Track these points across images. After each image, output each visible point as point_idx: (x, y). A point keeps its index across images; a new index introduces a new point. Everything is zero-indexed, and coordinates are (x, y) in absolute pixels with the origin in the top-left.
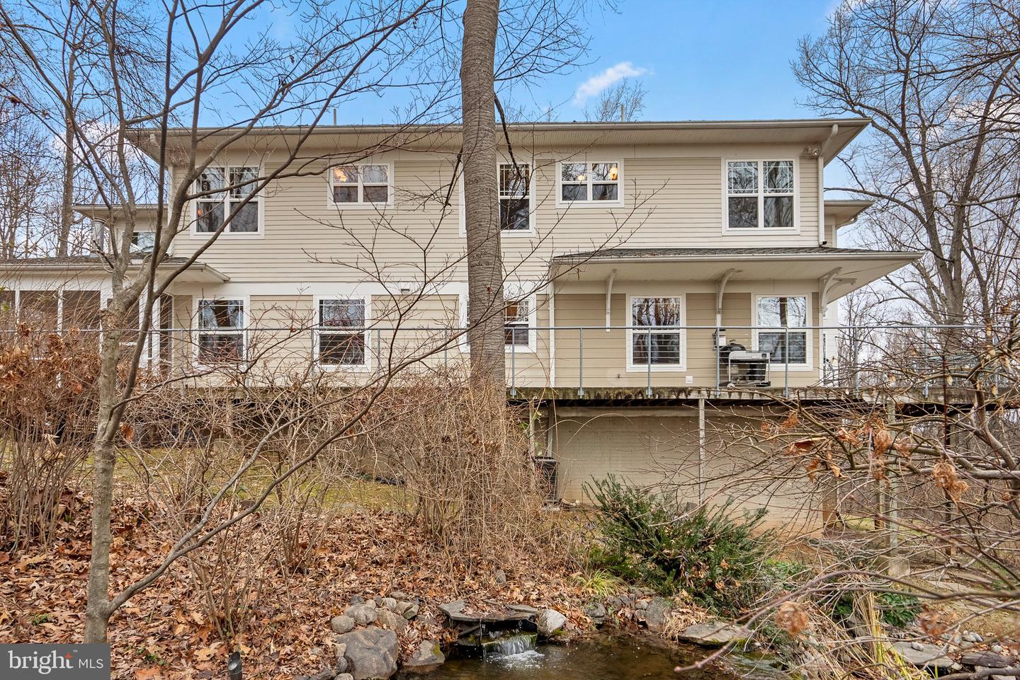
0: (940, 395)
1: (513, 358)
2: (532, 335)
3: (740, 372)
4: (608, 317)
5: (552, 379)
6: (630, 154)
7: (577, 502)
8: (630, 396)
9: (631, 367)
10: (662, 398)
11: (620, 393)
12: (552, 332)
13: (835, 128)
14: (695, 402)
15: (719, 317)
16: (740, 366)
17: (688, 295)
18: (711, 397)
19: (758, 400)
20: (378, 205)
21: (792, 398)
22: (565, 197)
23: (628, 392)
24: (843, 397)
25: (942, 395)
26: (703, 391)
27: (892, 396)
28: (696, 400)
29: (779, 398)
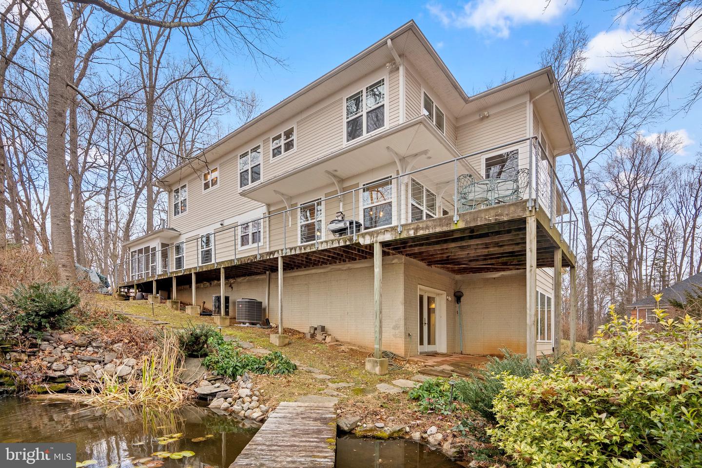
6: (299, 118)
12: (268, 232)
13: (389, 43)
15: (341, 204)
17: (326, 194)
18: (283, 255)
19: (306, 253)
20: (215, 187)
21: (320, 248)
22: (274, 156)
23: (252, 258)
24: (348, 243)
25: (413, 229)
26: (280, 252)
27: (377, 237)
28: (277, 258)
29: (314, 250)
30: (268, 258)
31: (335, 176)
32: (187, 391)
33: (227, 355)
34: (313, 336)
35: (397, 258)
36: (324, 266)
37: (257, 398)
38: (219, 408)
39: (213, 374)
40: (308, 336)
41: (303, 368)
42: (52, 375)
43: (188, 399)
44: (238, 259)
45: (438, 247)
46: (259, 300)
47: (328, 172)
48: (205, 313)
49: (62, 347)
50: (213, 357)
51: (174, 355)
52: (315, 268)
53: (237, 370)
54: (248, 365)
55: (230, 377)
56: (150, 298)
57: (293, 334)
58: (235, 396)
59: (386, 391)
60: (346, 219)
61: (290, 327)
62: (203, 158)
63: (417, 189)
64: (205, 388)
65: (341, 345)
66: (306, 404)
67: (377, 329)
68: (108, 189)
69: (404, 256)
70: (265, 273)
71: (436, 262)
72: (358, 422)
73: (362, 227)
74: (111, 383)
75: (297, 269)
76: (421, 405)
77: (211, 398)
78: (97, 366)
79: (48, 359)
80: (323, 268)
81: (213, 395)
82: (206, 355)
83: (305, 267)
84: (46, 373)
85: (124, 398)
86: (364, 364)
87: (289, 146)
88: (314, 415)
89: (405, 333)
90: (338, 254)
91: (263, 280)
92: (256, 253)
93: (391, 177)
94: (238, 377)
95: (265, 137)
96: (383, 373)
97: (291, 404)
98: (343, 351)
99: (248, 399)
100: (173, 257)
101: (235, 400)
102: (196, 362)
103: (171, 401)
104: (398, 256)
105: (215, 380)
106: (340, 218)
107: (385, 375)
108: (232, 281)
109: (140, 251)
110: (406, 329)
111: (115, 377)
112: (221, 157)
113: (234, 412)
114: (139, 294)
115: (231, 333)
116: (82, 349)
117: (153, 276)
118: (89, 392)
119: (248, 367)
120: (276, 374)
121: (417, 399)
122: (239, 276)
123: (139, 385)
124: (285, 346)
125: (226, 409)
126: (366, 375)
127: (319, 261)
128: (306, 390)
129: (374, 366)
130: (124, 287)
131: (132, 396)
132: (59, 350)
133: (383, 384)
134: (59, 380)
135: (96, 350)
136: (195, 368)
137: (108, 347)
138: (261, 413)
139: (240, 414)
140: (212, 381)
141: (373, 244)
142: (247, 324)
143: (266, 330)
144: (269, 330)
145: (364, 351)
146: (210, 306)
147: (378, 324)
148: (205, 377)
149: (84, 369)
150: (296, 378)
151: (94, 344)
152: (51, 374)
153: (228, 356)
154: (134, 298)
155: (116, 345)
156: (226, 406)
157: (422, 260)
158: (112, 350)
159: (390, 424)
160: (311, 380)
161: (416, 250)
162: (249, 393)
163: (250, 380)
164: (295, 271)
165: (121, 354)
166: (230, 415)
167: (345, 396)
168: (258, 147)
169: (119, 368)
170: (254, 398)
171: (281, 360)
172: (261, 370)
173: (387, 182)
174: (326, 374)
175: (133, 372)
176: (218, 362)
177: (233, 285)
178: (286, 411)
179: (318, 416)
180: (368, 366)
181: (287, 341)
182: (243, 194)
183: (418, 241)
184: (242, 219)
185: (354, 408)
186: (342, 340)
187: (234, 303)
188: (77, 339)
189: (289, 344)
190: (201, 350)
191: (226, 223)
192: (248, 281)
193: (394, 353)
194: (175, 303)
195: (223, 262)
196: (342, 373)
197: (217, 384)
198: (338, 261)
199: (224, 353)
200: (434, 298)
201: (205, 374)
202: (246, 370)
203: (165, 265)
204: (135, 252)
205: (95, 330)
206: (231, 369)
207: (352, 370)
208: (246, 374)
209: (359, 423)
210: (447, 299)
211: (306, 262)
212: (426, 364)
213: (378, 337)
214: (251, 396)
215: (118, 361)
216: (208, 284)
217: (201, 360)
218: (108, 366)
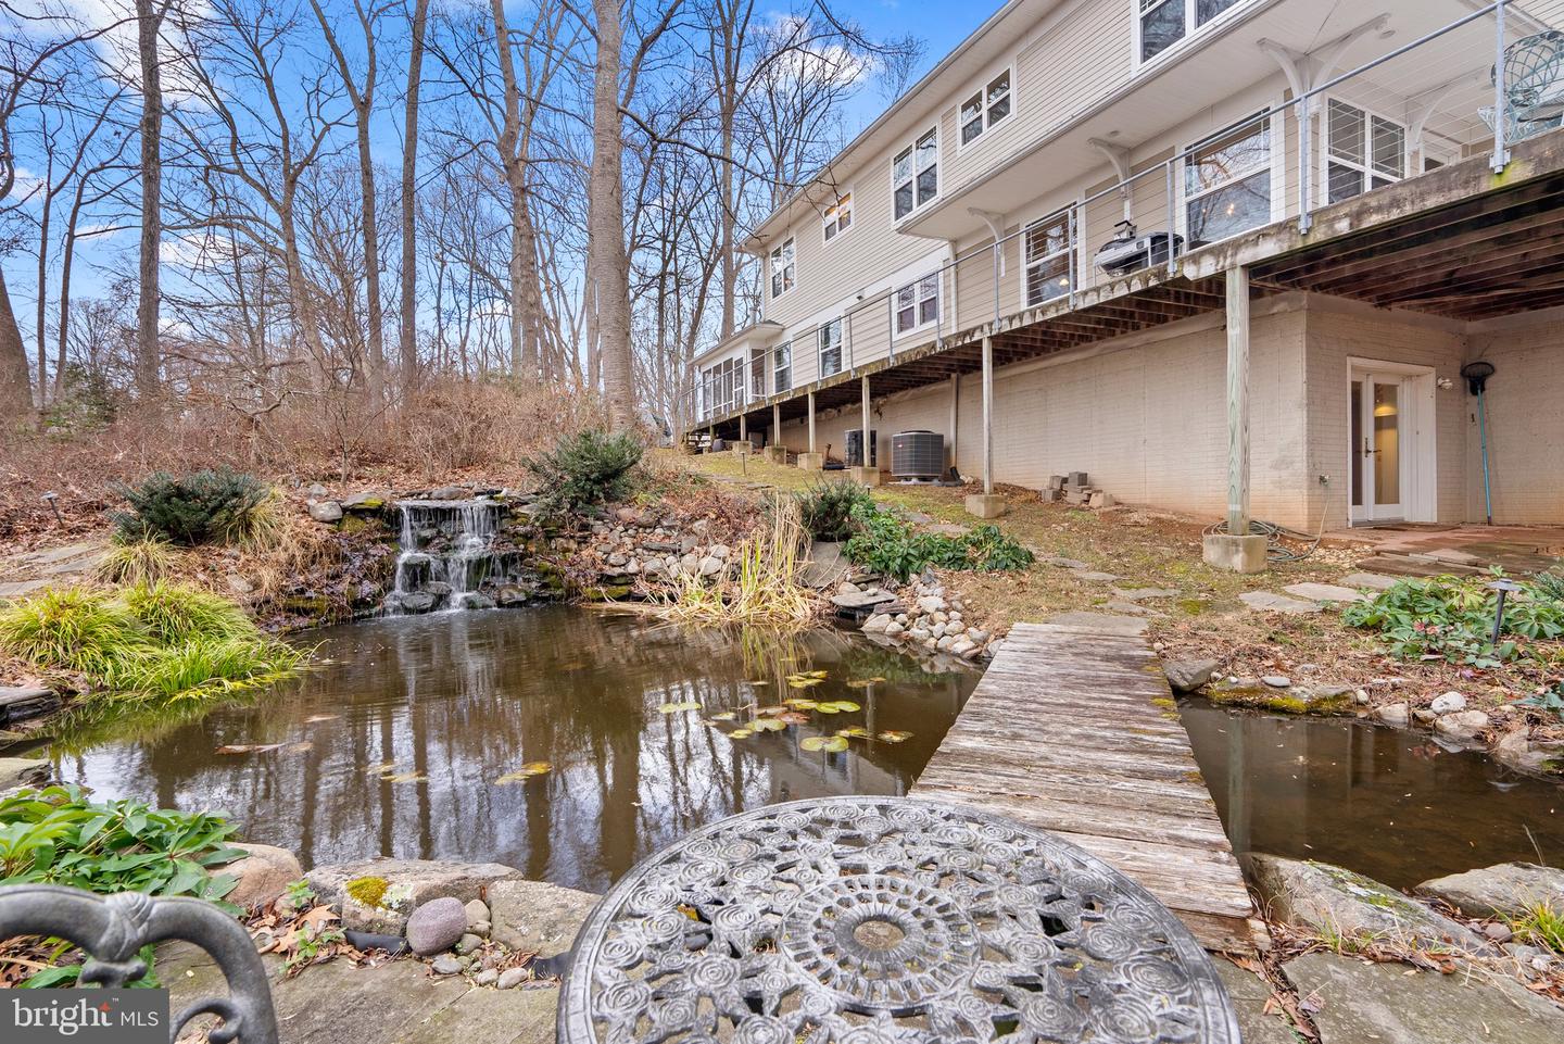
0: (1338, 220)
2: (941, 306)
4: (1002, 259)
6: (1022, 46)
12: (953, 297)
15: (1127, 204)
18: (994, 333)
19: (1045, 322)
20: (846, 230)
21: (1081, 306)
22: (965, 141)
23: (924, 349)
24: (1153, 283)
25: (1346, 215)
26: (986, 328)
27: (1234, 255)
28: (980, 341)
29: (1066, 311)
30: (960, 343)
31: (1111, 146)
32: (818, 602)
33: (888, 535)
34: (1059, 495)
35: (1283, 300)
36: (1083, 345)
37: (959, 615)
38: (882, 633)
39: (862, 572)
40: (1048, 497)
41: (1045, 558)
42: (609, 573)
43: (820, 616)
44: (896, 357)
45: (1422, 251)
46: (937, 431)
47: (1095, 141)
48: (832, 465)
49: (621, 528)
50: (863, 540)
51: (793, 537)
52: (1061, 354)
53: (910, 563)
54: (930, 553)
55: (896, 575)
56: (736, 447)
57: (1012, 495)
58: (914, 610)
59: (1270, 608)
60: (1139, 235)
61: (1003, 482)
62: (828, 179)
63: (1345, 125)
64: (849, 596)
65: (1129, 511)
66: (1074, 629)
67: (1236, 468)
68: (663, 276)
69: (1305, 293)
70: (949, 376)
71: (1406, 295)
72: (1212, 670)
73: (1185, 245)
74: (694, 586)
75: (1019, 360)
76: (1392, 640)
77: (862, 614)
78: (671, 559)
79: (604, 548)
80: (1084, 349)
81: (868, 609)
82: (846, 537)
83: (1038, 355)
84: (601, 570)
85: (716, 611)
86: (1199, 550)
87: (998, 112)
88: (1102, 651)
89: (1310, 476)
90: (1123, 313)
91: (943, 392)
92: (934, 338)
93: (1268, 109)
94: (913, 576)
95: (945, 109)
96: (1254, 568)
97: (1037, 626)
98: (1136, 524)
99: (941, 616)
100: (772, 370)
101: (912, 618)
102: (831, 550)
103: (792, 618)
104: (1292, 293)
105: (866, 583)
106: (1125, 236)
107: (1261, 573)
108: (880, 401)
109: (717, 369)
110: (1313, 466)
111: (698, 576)
112: (856, 172)
113: (912, 639)
114: (718, 442)
115: (884, 497)
116: (648, 531)
117: (740, 408)
118: (661, 599)
119: (931, 558)
120: (991, 570)
121: (1374, 627)
122: (894, 390)
123: (736, 590)
124: (998, 517)
125: (896, 636)
126: (1208, 572)
127: (1072, 336)
128: (1065, 602)
129: (1227, 554)
130: (693, 434)
131: (726, 608)
132: (616, 533)
133: (1257, 593)
134: (618, 581)
135: (668, 532)
136: (829, 560)
137: (685, 528)
138: (972, 644)
139: (927, 645)
140: (863, 583)
141: (1224, 274)
142: (914, 481)
143: (954, 489)
144: (960, 489)
145: (1191, 521)
146: (841, 451)
147: (1237, 455)
148: (849, 577)
149: (652, 564)
150: (1037, 578)
151: (665, 523)
152: (609, 571)
153: (890, 536)
154: (710, 450)
155: (696, 524)
156: (895, 629)
157: (1361, 294)
158: (691, 532)
159: (1308, 680)
160: (1071, 584)
161: (1348, 270)
162: (943, 605)
163: (939, 582)
164: (1014, 366)
165: (706, 538)
166: (904, 646)
167: (1163, 615)
168: (931, 133)
169: (704, 562)
170: (952, 614)
171: (1000, 542)
172: (959, 562)
173: (1256, 126)
174: (1102, 571)
175: (725, 568)
176: (873, 548)
177: (882, 409)
178: (1033, 639)
179: (1112, 653)
180: (1211, 553)
181: (1002, 507)
182: (901, 231)
183: (1358, 243)
184: (898, 281)
185: (1197, 641)
186: (1131, 501)
187: (886, 443)
188: (641, 515)
189: (1007, 513)
190: (838, 527)
191: (867, 294)
192: (915, 399)
193: (1277, 524)
194: (779, 451)
195: (866, 366)
196: (1142, 567)
197: (872, 590)
198: (1118, 331)
199: (881, 532)
200: (1393, 388)
201: (848, 571)
202: (929, 564)
203: (758, 386)
204: (709, 371)
205: (664, 500)
206: (899, 561)
207: (1167, 561)
208: (929, 571)
209: (1215, 674)
210: (1439, 387)
211: (1043, 341)
212: (1377, 548)
213: (1238, 486)
214: (946, 611)
215: (701, 551)
216: (834, 412)
217: (840, 545)
218: (687, 557)
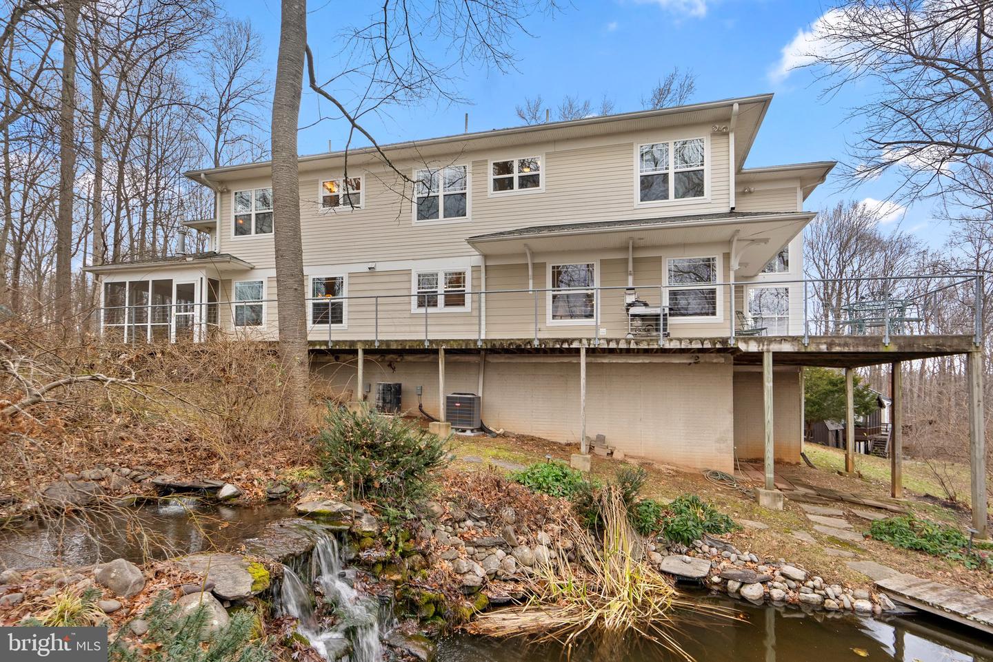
0: (822, 344)
1: (426, 317)
2: (468, 298)
3: (643, 325)
4: (531, 282)
5: (483, 332)
6: (551, 149)
7: (501, 430)
8: (520, 345)
9: (550, 321)
10: (548, 347)
11: (511, 343)
12: (483, 295)
13: (736, 107)
14: (578, 351)
15: (630, 279)
16: (643, 320)
17: (602, 261)
18: (591, 346)
20: (353, 207)
22: (497, 189)
24: (720, 346)
25: (825, 343)
26: (585, 342)
27: (769, 345)
28: (580, 349)
35: (722, 357)
39: (660, 542)
47: (632, 239)
49: (442, 527)
55: (685, 542)
70: (479, 353)
78: (500, 552)
79: (448, 555)
87: (529, 182)
93: (714, 259)
94: (699, 542)
95: (476, 158)
104: (725, 355)
108: (395, 357)
116: (461, 524)
135: (478, 524)
138: (868, 602)
139: (827, 605)
141: (762, 353)
142: (468, 432)
148: (654, 547)
149: (494, 563)
152: (467, 580)
155: (506, 513)
158: (503, 522)
169: (540, 552)
170: (816, 578)
175: (553, 553)
177: (395, 365)
184: (418, 267)
188: (451, 509)
191: (379, 268)
195: (444, 341)
208: (705, 536)
214: (811, 577)
215: (525, 540)
218: (525, 550)
